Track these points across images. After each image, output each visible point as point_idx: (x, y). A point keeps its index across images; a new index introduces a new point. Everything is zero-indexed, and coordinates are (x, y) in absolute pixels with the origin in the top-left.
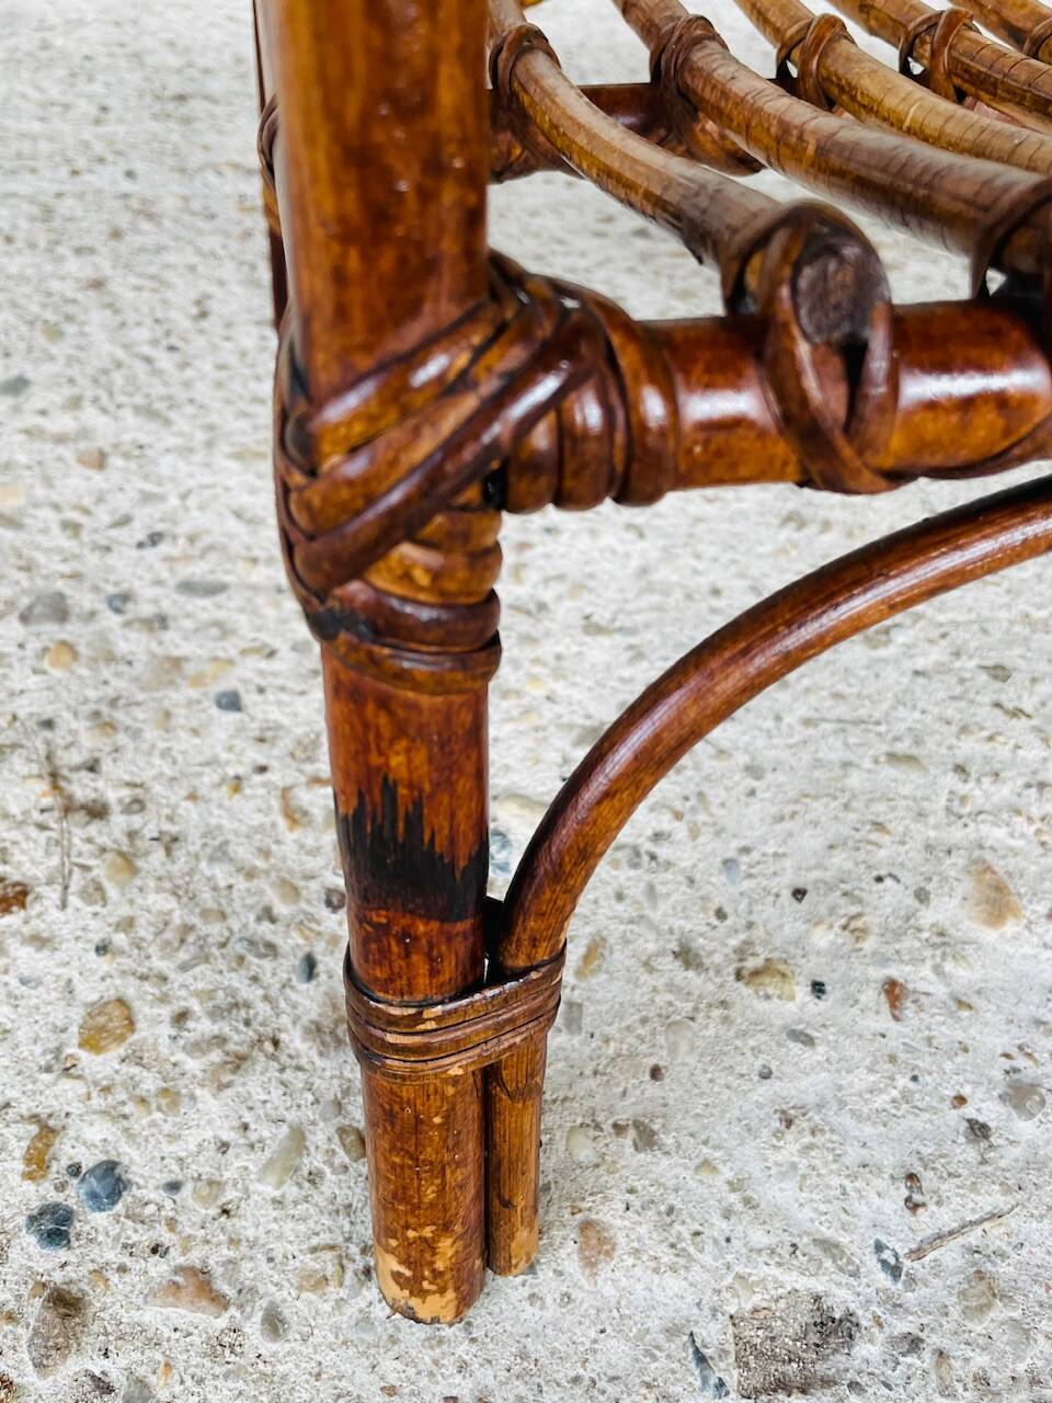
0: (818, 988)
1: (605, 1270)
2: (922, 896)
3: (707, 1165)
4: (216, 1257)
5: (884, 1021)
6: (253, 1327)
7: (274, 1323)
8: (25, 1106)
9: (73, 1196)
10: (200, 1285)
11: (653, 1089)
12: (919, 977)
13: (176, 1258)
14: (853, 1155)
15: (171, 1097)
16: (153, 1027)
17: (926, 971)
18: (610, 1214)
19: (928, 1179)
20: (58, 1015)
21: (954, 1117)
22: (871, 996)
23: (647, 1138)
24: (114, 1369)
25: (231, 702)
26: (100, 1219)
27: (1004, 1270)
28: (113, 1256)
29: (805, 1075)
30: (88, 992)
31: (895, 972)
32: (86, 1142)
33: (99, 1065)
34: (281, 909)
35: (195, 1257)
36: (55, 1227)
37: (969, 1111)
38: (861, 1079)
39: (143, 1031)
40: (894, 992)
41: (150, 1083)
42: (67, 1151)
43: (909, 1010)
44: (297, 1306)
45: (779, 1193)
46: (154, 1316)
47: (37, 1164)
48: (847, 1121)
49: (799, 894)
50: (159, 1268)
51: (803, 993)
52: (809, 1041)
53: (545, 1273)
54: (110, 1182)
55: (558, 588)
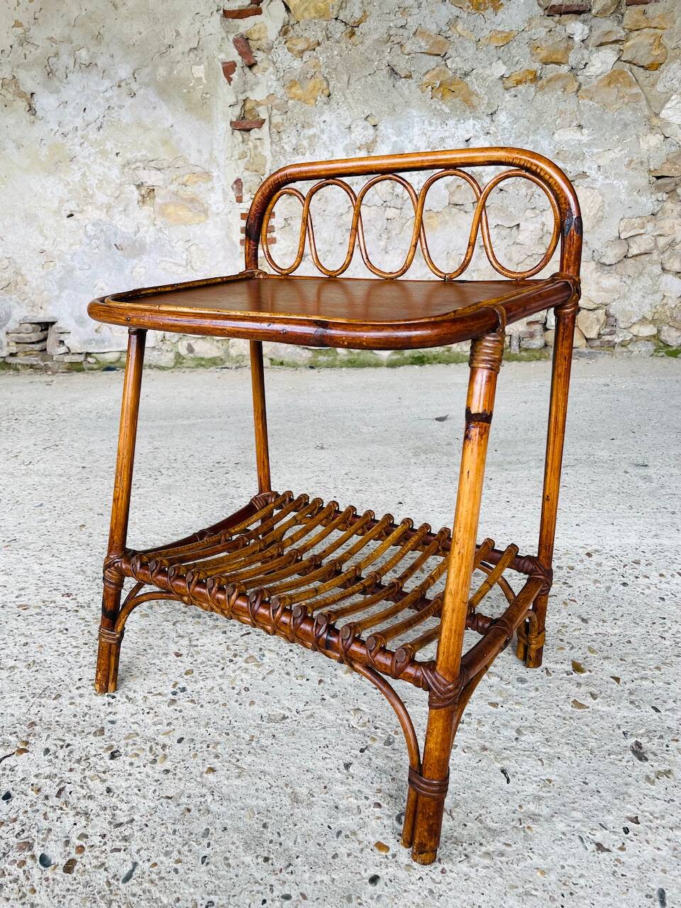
0: (308, 680)
2: (335, 670)
3: (275, 698)
4: (196, 699)
5: (316, 685)
8: (174, 680)
9: (178, 691)
10: (193, 701)
11: (271, 689)
12: (326, 680)
13: (190, 698)
14: (299, 699)
15: (196, 682)
16: (196, 673)
17: (329, 679)
19: (310, 703)
20: (182, 670)
21: (321, 697)
22: (316, 682)
24: (178, 708)
25: (225, 632)
26: (181, 693)
27: (316, 715)
28: (182, 697)
29: (298, 690)
30: (188, 669)
32: (182, 685)
33: (186, 677)
34: (221, 661)
35: (193, 699)
36: (174, 693)
38: (307, 691)
39: (194, 674)
40: (321, 681)
41: (193, 680)
42: (179, 686)
43: (322, 684)
44: (206, 705)
45: (284, 702)
46: (185, 704)
47: (174, 686)
48: (301, 696)
50: (188, 699)
51: (305, 680)
52: (301, 686)
54: (184, 690)
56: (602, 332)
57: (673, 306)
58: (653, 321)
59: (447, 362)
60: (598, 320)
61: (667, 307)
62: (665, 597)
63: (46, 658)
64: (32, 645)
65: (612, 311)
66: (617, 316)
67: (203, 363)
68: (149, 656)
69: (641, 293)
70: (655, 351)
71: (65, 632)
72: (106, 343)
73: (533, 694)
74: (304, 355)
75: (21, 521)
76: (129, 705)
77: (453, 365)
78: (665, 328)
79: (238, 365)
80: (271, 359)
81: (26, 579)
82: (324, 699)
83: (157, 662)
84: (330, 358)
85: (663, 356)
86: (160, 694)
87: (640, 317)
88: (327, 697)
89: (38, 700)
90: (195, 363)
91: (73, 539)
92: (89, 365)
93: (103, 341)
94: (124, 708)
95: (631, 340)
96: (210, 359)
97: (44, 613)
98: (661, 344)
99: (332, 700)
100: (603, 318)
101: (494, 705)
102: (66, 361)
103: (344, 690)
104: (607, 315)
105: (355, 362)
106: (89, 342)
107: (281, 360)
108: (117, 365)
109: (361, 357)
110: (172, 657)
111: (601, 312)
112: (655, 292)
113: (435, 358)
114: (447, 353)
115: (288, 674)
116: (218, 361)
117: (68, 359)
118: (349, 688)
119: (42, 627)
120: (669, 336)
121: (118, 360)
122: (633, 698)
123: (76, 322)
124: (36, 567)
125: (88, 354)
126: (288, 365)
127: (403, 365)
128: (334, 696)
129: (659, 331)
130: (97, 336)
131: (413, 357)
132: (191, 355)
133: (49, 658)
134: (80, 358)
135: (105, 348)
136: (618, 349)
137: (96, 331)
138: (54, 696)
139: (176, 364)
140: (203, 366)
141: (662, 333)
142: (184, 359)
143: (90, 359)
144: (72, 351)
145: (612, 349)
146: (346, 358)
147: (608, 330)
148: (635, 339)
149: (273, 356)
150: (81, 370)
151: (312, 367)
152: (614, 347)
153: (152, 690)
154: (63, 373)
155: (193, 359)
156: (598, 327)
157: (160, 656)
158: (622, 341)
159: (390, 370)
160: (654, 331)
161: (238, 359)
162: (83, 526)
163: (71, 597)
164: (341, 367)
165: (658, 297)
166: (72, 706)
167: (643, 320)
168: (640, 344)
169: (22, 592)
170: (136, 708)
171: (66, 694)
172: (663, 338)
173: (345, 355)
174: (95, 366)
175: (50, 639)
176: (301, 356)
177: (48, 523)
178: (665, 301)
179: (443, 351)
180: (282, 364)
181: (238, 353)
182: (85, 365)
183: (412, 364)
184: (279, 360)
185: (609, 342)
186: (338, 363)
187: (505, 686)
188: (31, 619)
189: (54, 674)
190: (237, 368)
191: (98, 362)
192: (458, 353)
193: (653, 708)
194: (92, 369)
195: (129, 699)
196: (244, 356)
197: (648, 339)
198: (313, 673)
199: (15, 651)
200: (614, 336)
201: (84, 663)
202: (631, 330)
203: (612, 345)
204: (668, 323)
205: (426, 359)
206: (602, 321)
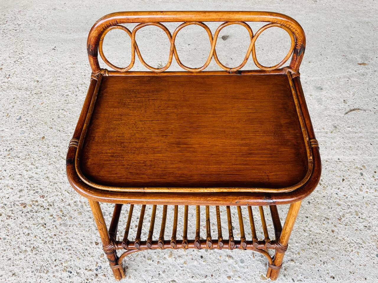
0: (153, 261)
1: (130, 279)
2: (165, 254)
3: (139, 273)
4: (106, 274)
5: (157, 265)
6: (107, 279)
7: (109, 279)
8: (96, 261)
9: (98, 268)
11: (138, 267)
12: (161, 261)
13: (104, 273)
14: (150, 274)
16: (105, 256)
17: (162, 261)
18: (131, 276)
19: (154, 277)
20: (99, 254)
21: (158, 273)
22: (157, 262)
23: (136, 271)
24: (99, 280)
26: (100, 270)
28: (100, 272)
29: (149, 268)
30: (101, 253)
31: (159, 260)
32: (99, 264)
33: (101, 259)
35: (105, 273)
36: (97, 270)
37: (159, 273)
38: (153, 269)
40: (158, 262)
41: (104, 261)
42: (98, 265)
43: (159, 264)
44: (110, 278)
45: (143, 276)
46: (102, 277)
47: (96, 265)
48: (150, 272)
49: (155, 252)
50: (103, 274)
51: (152, 261)
52: (150, 265)
53: (126, 279)
54: (101, 267)
55: (148, 216)
62: (311, 201)
63: (38, 245)
64: (32, 235)
68: (84, 244)
71: (45, 226)
73: (246, 270)
75: (13, 132)
76: (78, 278)
81: (21, 183)
82: (159, 274)
83: (88, 248)
86: (90, 270)
88: (161, 273)
89: (39, 274)
91: (40, 149)
94: (76, 279)
97: (34, 211)
99: (163, 275)
101: (229, 277)
103: (168, 269)
110: (94, 245)
115: (144, 257)
118: (170, 267)
119: (34, 222)
122: (285, 272)
124: (25, 173)
128: (164, 272)
133: (40, 245)
138: (45, 272)
153: (87, 267)
157: (89, 244)
162: (43, 138)
163: (45, 199)
166: (54, 278)
169: (21, 194)
170: (81, 279)
171: (50, 270)
175: (38, 231)
177: (26, 134)
187: (235, 265)
188: (29, 216)
189: (44, 256)
193: (293, 279)
195: (78, 273)
198: (155, 257)
199: (25, 240)
201: (56, 249)
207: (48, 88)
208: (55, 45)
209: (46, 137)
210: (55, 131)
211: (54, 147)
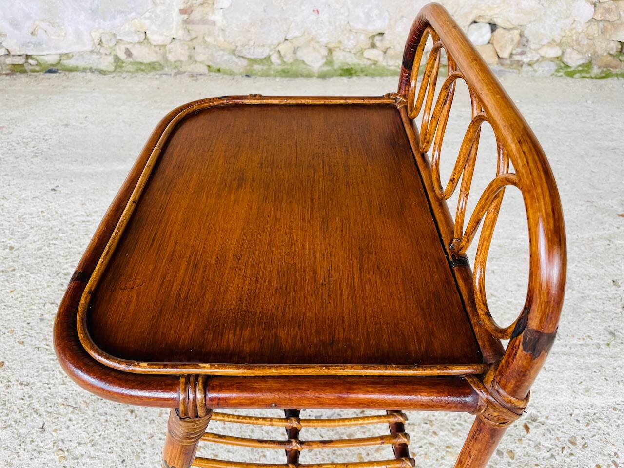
56: (514, 52)
57: (580, 31)
58: (560, 44)
59: (373, 75)
60: (512, 41)
61: (574, 31)
65: (526, 33)
66: (531, 38)
67: (143, 67)
69: (554, 17)
70: (557, 71)
72: (44, 46)
74: (240, 63)
77: (378, 79)
78: (569, 50)
79: (176, 71)
80: (209, 66)
84: (265, 68)
85: (561, 76)
87: (550, 40)
90: (135, 67)
92: (31, 68)
93: (40, 44)
95: (538, 61)
96: (149, 64)
98: (562, 65)
100: (517, 38)
102: (8, 63)
104: (521, 35)
105: (288, 72)
106: (26, 44)
107: (218, 67)
108: (58, 67)
109: (294, 68)
111: (516, 32)
112: (568, 17)
113: (362, 71)
114: (373, 67)
116: (157, 66)
117: (9, 61)
120: (571, 58)
121: (59, 63)
123: (10, 24)
125: (28, 57)
126: (225, 73)
127: (332, 76)
129: (563, 53)
130: (34, 39)
131: (342, 70)
132: (130, 60)
134: (21, 61)
135: (43, 50)
136: (525, 68)
137: (32, 33)
139: (116, 67)
140: (142, 70)
141: (565, 55)
142: (123, 62)
143: (30, 61)
144: (12, 53)
145: (520, 68)
146: (280, 68)
147: (519, 50)
148: (541, 59)
149: (210, 64)
150: (24, 72)
151: (247, 76)
152: (522, 66)
154: (7, 74)
155: (131, 63)
156: (511, 47)
158: (530, 61)
159: (320, 80)
160: (559, 53)
161: (176, 64)
164: (276, 76)
165: (569, 21)
167: (552, 43)
168: (544, 64)
172: (565, 60)
173: (279, 65)
174: (37, 68)
176: (237, 64)
178: (574, 26)
179: (370, 65)
180: (219, 70)
181: (176, 59)
182: (27, 67)
183: (341, 75)
184: (216, 67)
185: (518, 61)
186: (272, 72)
190: (176, 74)
191: (39, 64)
192: (384, 67)
194: (34, 71)
196: (181, 62)
197: (552, 60)
200: (523, 56)
202: (540, 51)
203: (520, 64)
204: (572, 47)
205: (353, 72)
206: (516, 41)
207: (29, 261)
208: (56, 183)
209: (7, 363)
210: (30, 349)
211: (20, 387)
